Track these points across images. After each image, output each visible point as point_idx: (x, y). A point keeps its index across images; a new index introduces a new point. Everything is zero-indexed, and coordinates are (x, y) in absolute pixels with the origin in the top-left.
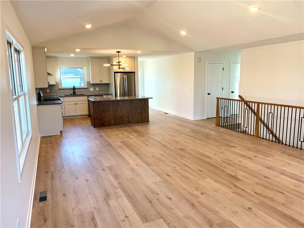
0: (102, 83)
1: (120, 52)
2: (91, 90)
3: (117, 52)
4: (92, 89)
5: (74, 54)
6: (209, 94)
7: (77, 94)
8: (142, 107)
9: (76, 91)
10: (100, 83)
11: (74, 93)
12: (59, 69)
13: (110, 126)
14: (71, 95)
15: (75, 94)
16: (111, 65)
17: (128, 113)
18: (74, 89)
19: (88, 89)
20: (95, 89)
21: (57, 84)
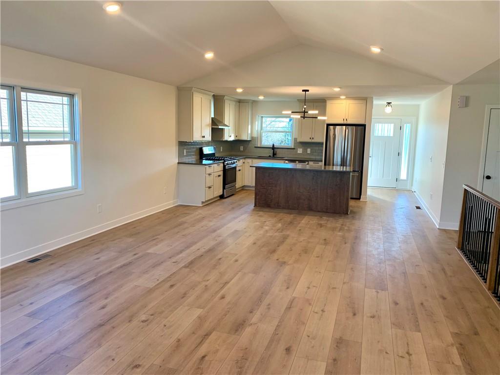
0: (313, 141)
1: (308, 91)
2: (298, 152)
3: (303, 91)
4: (300, 151)
5: (264, 97)
6: (488, 177)
7: (278, 156)
8: (336, 185)
9: (278, 151)
10: (310, 141)
11: (274, 154)
12: (260, 118)
13: (277, 208)
14: (270, 156)
15: (275, 156)
16: (292, 112)
17: (309, 192)
18: (273, 148)
19: (295, 150)
20: (305, 151)
21: (253, 139)
